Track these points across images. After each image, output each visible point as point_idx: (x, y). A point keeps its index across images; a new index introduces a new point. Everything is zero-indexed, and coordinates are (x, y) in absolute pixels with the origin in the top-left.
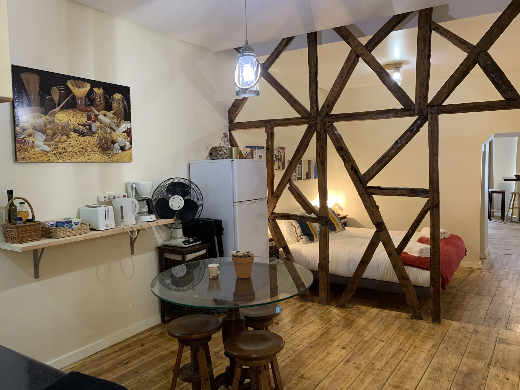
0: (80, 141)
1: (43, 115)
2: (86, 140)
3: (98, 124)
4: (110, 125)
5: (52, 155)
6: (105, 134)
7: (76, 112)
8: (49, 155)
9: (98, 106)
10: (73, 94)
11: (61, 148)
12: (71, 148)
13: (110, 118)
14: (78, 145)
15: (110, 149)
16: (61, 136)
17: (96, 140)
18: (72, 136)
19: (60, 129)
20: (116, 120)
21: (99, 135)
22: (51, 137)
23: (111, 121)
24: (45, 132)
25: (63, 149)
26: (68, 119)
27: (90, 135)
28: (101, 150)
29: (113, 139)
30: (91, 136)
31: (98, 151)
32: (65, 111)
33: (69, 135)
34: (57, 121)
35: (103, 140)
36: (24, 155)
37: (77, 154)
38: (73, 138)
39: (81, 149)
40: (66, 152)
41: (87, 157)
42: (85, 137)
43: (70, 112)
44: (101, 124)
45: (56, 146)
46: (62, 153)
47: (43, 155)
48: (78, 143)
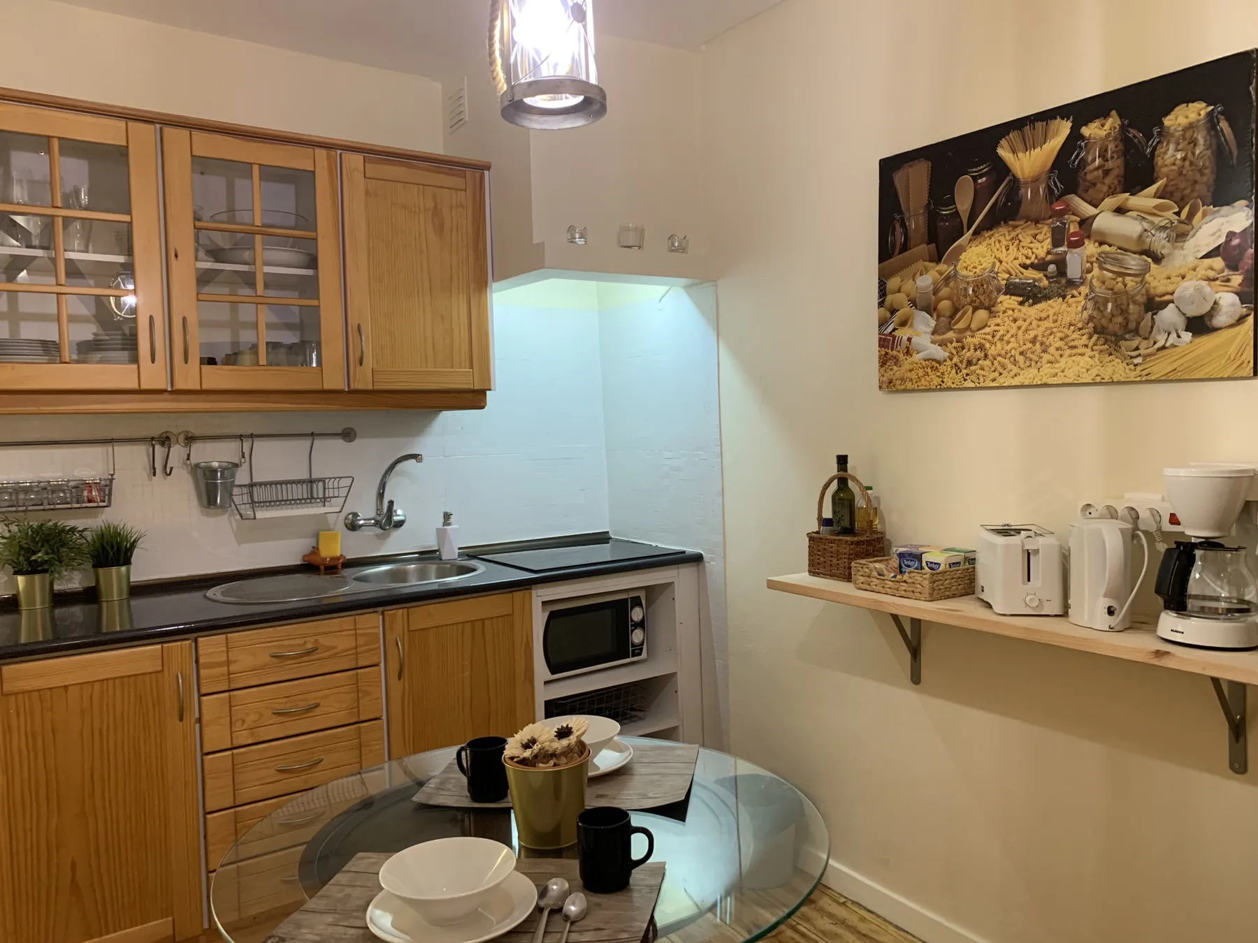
0: (1025, 321)
1: (933, 264)
2: (1044, 315)
3: (1090, 248)
4: (1144, 242)
5: (949, 369)
6: (1120, 279)
7: (1018, 230)
8: (942, 368)
9: (1094, 184)
10: (1013, 175)
11: (972, 348)
12: (999, 345)
13: (1143, 215)
14: (1020, 333)
15: (1136, 332)
16: (973, 312)
17: (1080, 309)
18: (1000, 308)
19: (971, 292)
20: (1170, 214)
21: (1092, 289)
22: (949, 320)
23: (1146, 225)
24: (935, 309)
25: (976, 350)
26: (992, 260)
27: (1059, 295)
28: (1098, 340)
29: (1152, 291)
30: (1064, 297)
31: (1086, 346)
32: (986, 235)
33: (993, 306)
34: (964, 273)
35: (1110, 305)
36: (891, 373)
37: (1015, 363)
38: (1004, 312)
39: (1030, 345)
40: (986, 356)
41: (1047, 369)
42: (1039, 306)
43: (1002, 235)
44: (1106, 248)
45: (959, 344)
46: (974, 361)
47: (929, 370)
48: (1019, 328)
